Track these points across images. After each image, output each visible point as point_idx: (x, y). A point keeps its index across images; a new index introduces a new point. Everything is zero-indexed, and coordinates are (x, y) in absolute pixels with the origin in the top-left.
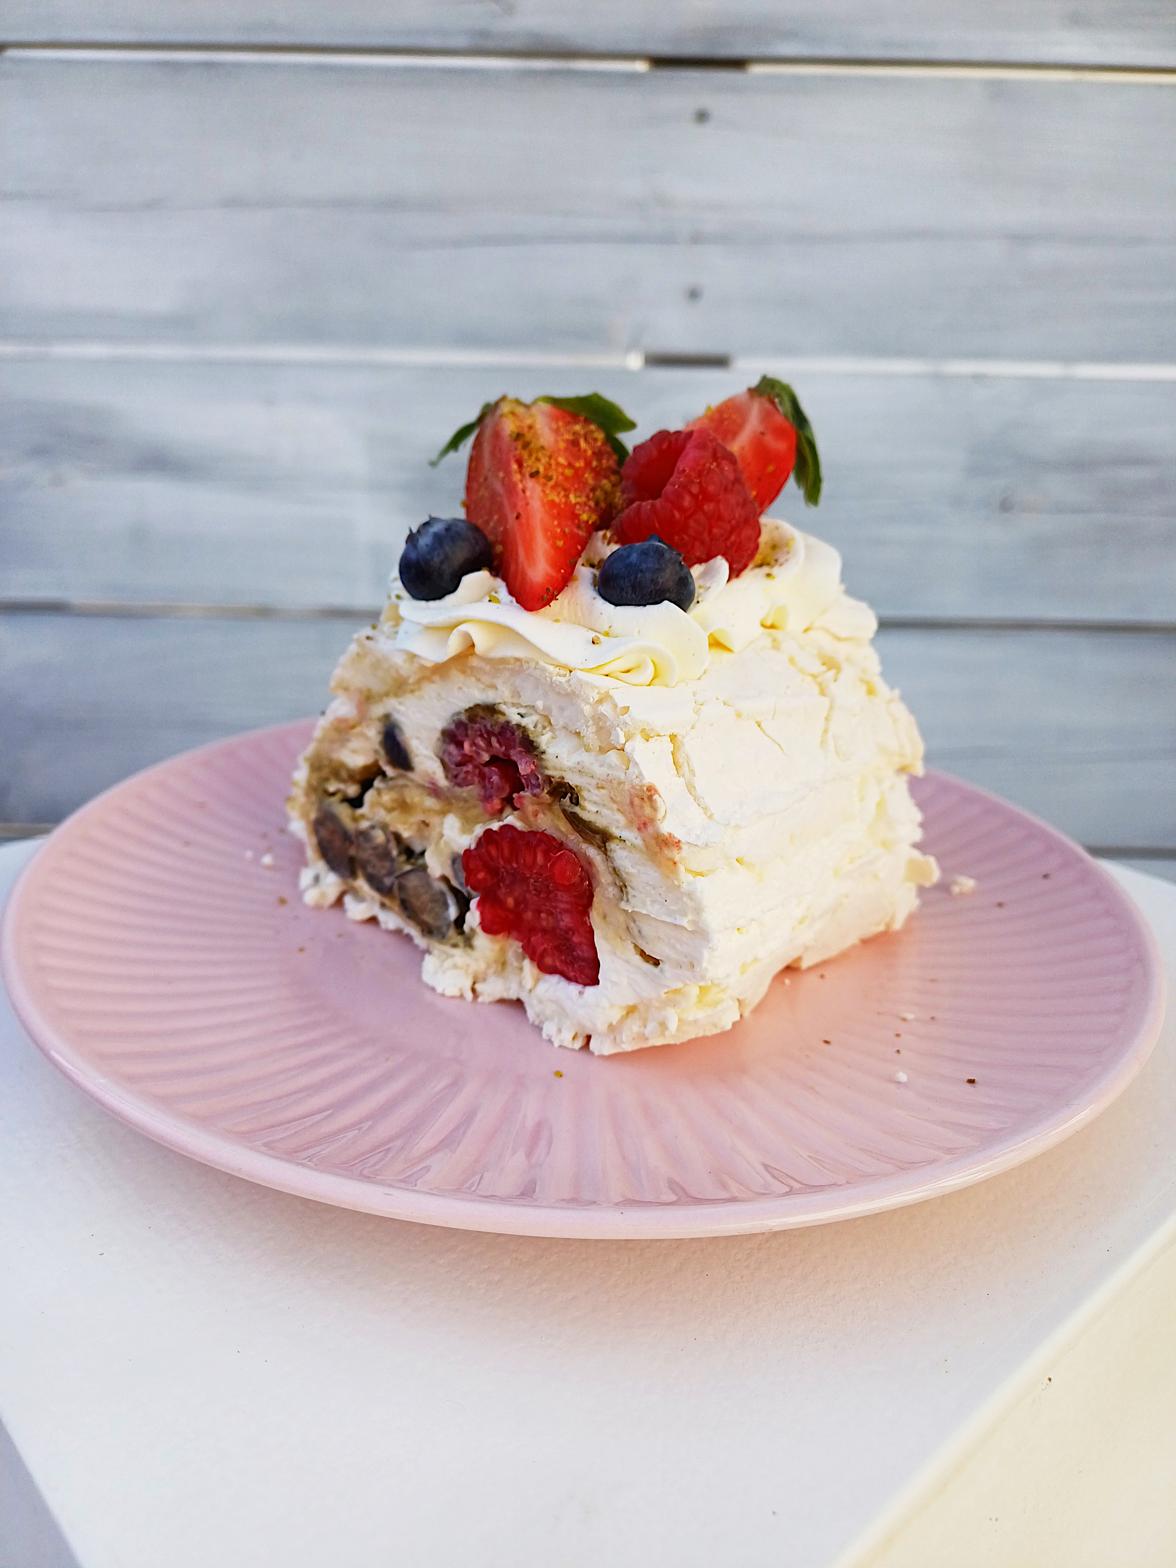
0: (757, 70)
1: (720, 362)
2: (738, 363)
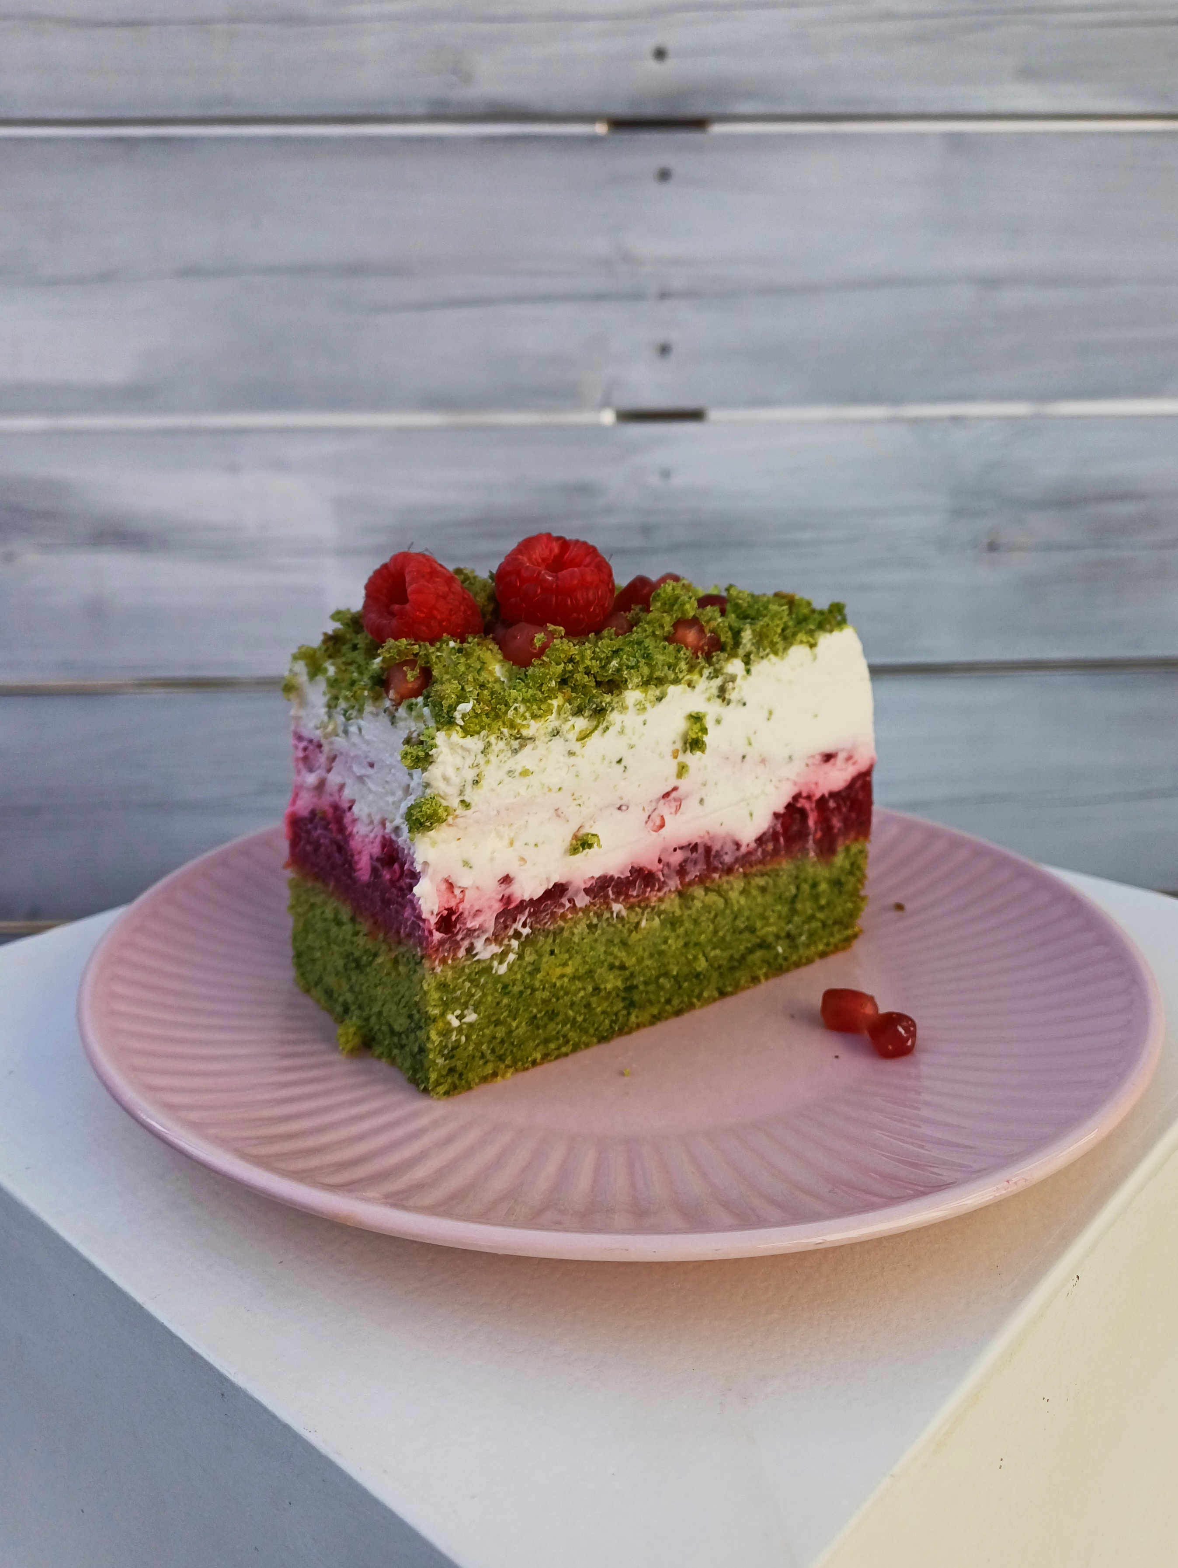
0: (717, 129)
1: (695, 415)
2: (714, 415)
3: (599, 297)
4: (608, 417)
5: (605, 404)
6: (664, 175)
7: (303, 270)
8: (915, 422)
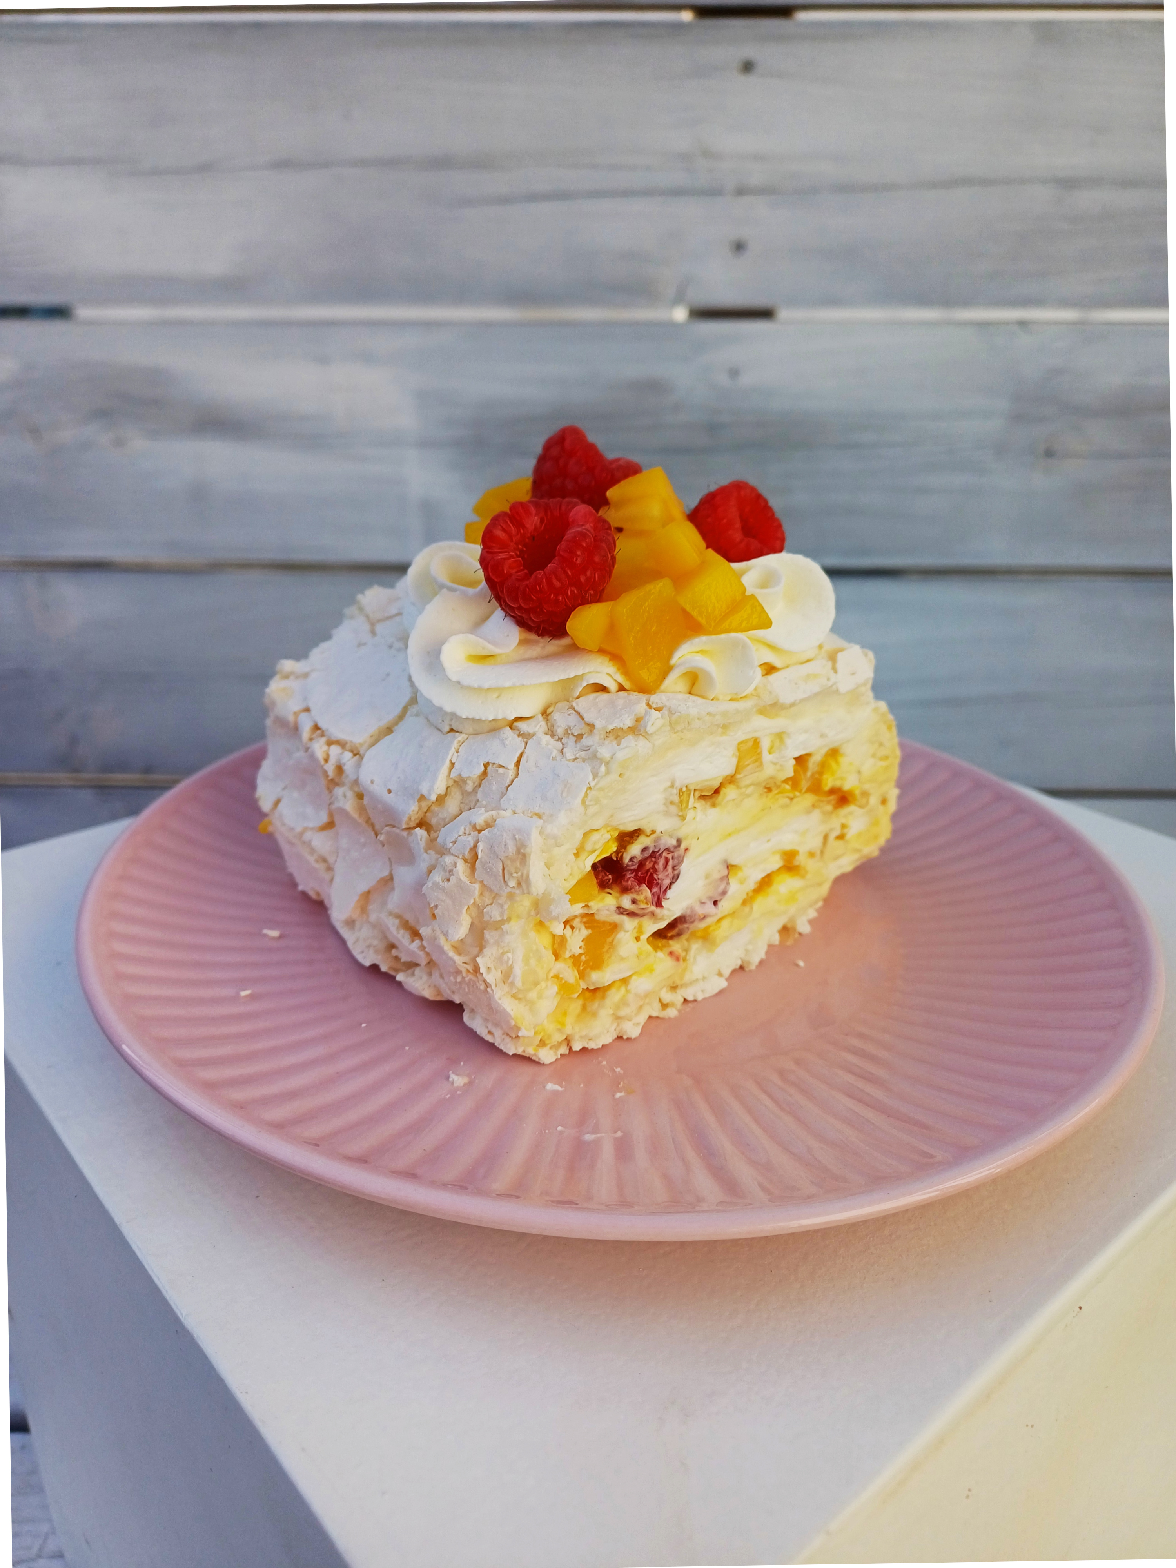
0: (802, 16)
1: (765, 314)
2: (783, 314)
3: (677, 192)
4: (680, 314)
5: (678, 300)
6: (748, 67)
7: (392, 163)
8: (983, 325)
